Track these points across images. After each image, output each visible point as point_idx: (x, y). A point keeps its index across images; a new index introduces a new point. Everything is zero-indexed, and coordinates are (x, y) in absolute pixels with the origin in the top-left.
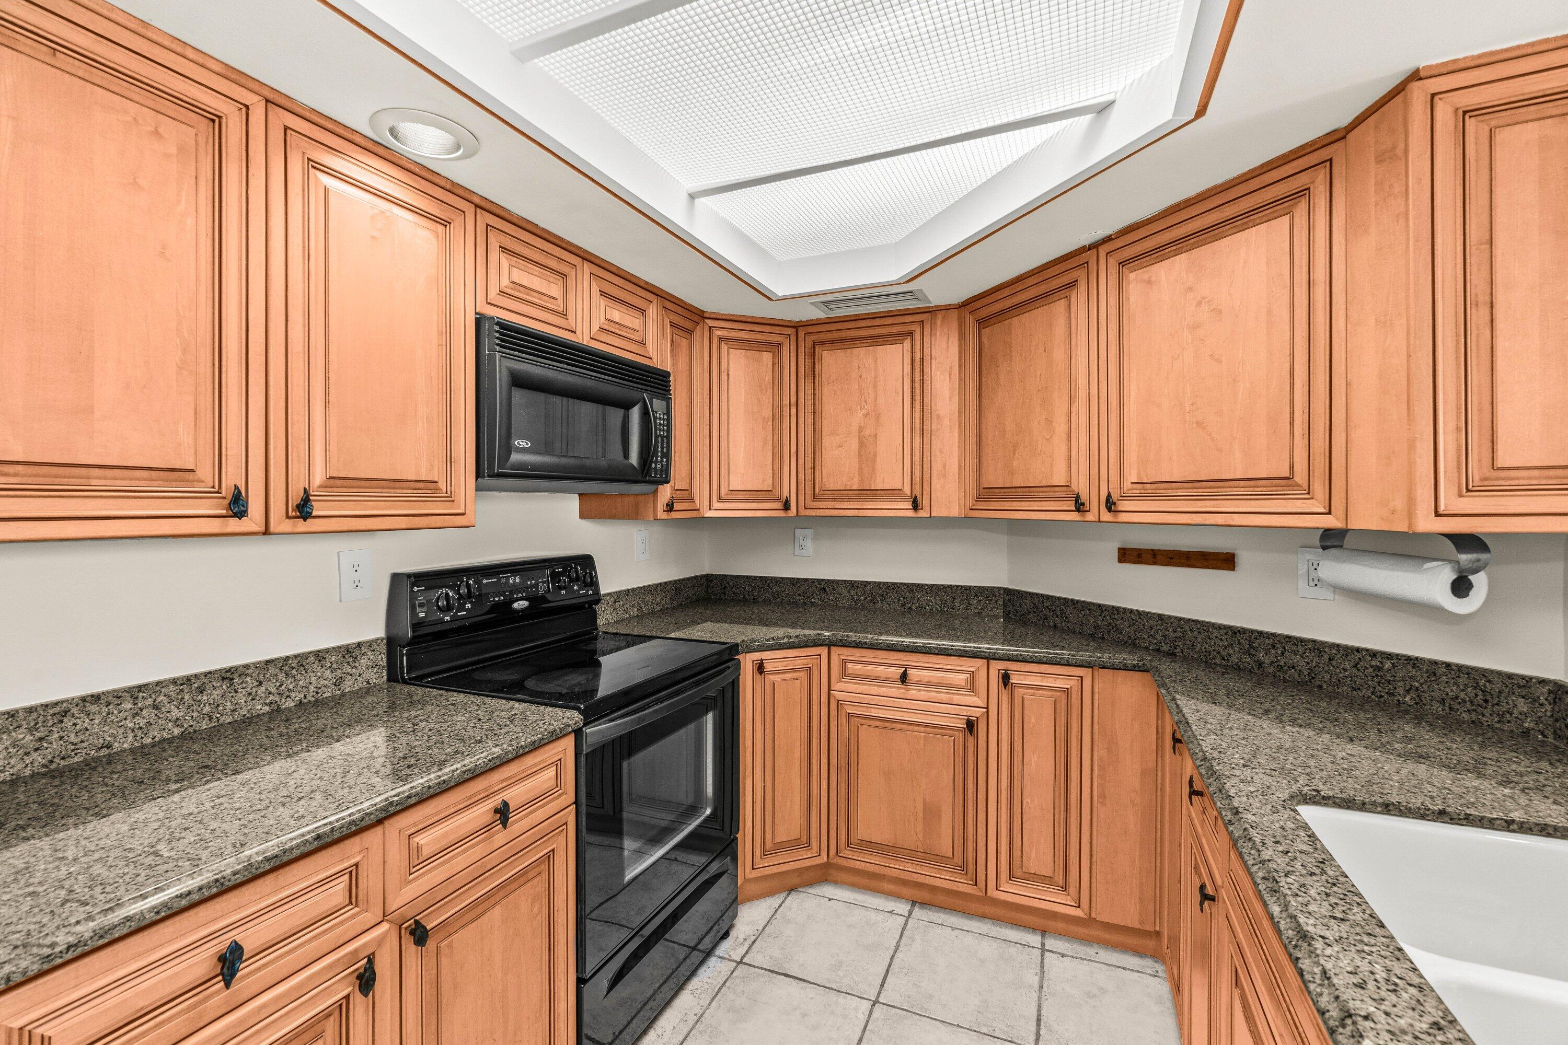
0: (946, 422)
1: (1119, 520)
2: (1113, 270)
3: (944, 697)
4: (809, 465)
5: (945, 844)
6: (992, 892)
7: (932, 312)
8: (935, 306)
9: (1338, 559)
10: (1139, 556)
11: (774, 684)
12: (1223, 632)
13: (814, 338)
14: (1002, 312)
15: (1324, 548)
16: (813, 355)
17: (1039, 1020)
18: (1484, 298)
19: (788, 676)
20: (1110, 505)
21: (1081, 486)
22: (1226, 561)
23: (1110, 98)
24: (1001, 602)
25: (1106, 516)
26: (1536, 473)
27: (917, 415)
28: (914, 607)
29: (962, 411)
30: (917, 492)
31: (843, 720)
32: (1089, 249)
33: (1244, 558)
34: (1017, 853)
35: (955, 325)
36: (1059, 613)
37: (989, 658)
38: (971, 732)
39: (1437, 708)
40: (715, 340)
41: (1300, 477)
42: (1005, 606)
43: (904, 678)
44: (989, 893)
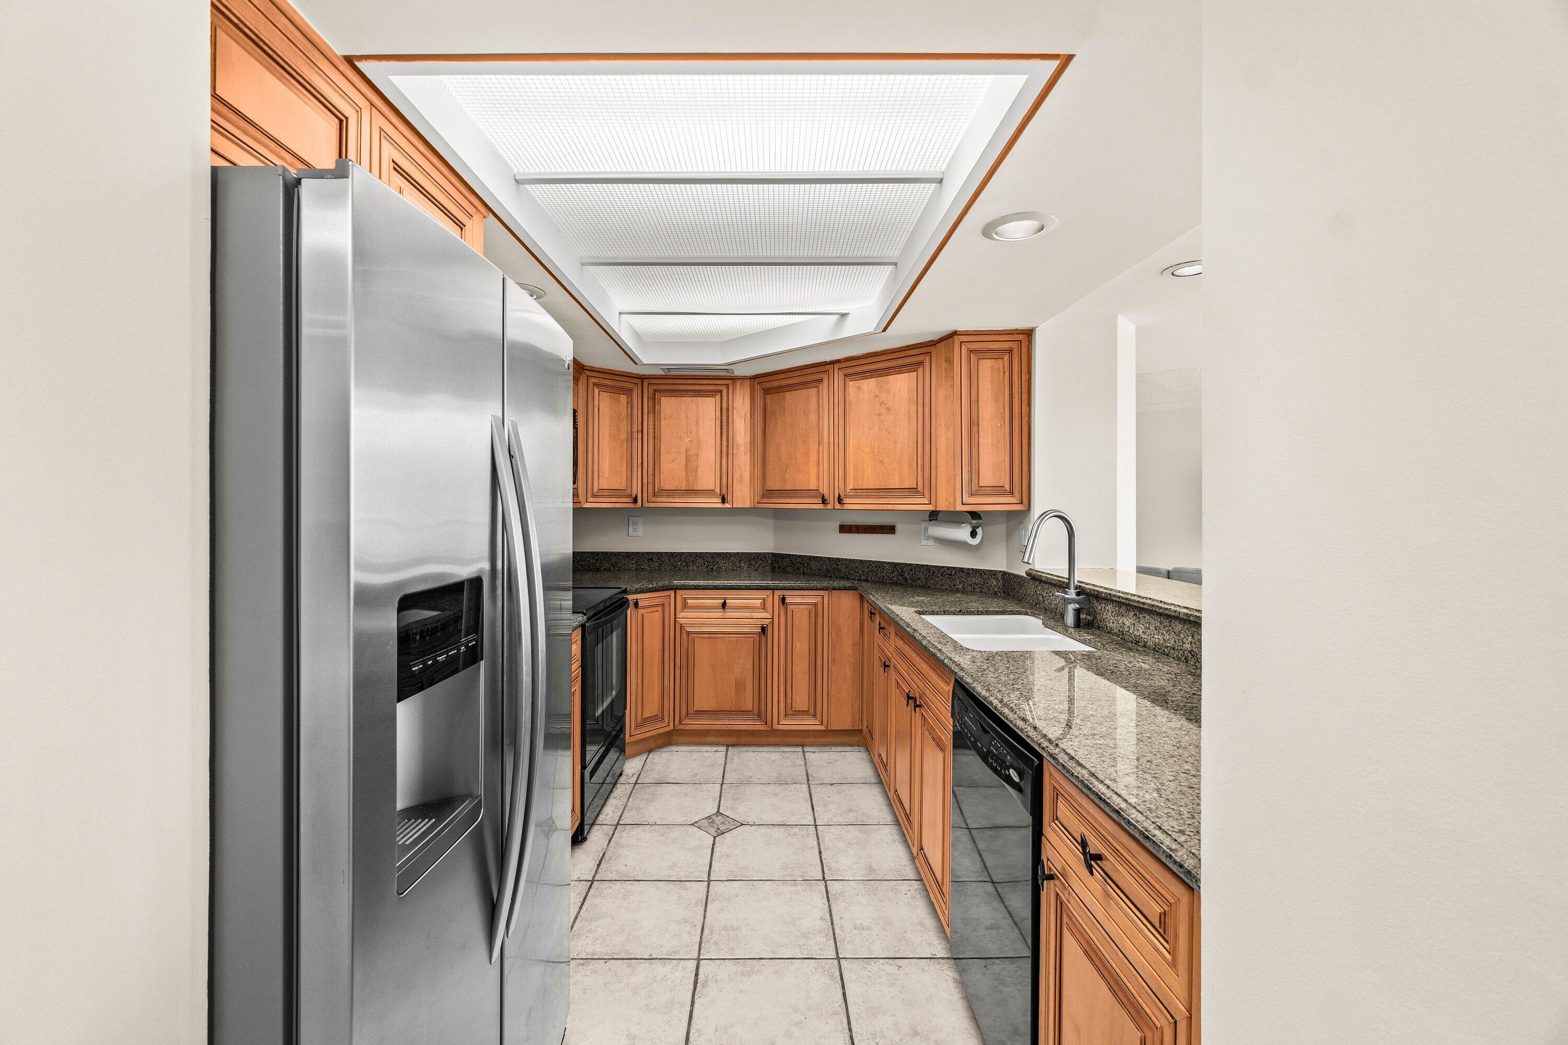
0: (742, 449)
1: (844, 508)
2: (841, 377)
3: (748, 615)
4: (651, 472)
5: (748, 704)
6: (776, 726)
7: (734, 379)
8: (736, 376)
9: (935, 525)
10: (850, 528)
11: (643, 615)
12: (890, 565)
13: (655, 387)
14: (779, 387)
15: (930, 520)
16: (654, 399)
18: (976, 422)
19: (651, 609)
20: (840, 501)
21: (825, 490)
22: (889, 530)
23: (847, 312)
24: (770, 562)
25: (838, 506)
26: (990, 488)
27: (724, 443)
28: (714, 568)
29: (752, 442)
30: (724, 492)
31: (685, 636)
32: (829, 364)
33: (899, 528)
34: (789, 701)
35: (748, 390)
36: (806, 565)
37: (773, 589)
38: (764, 634)
39: (969, 588)
40: (591, 385)
41: (920, 489)
42: (772, 564)
43: (724, 605)
44: (774, 728)
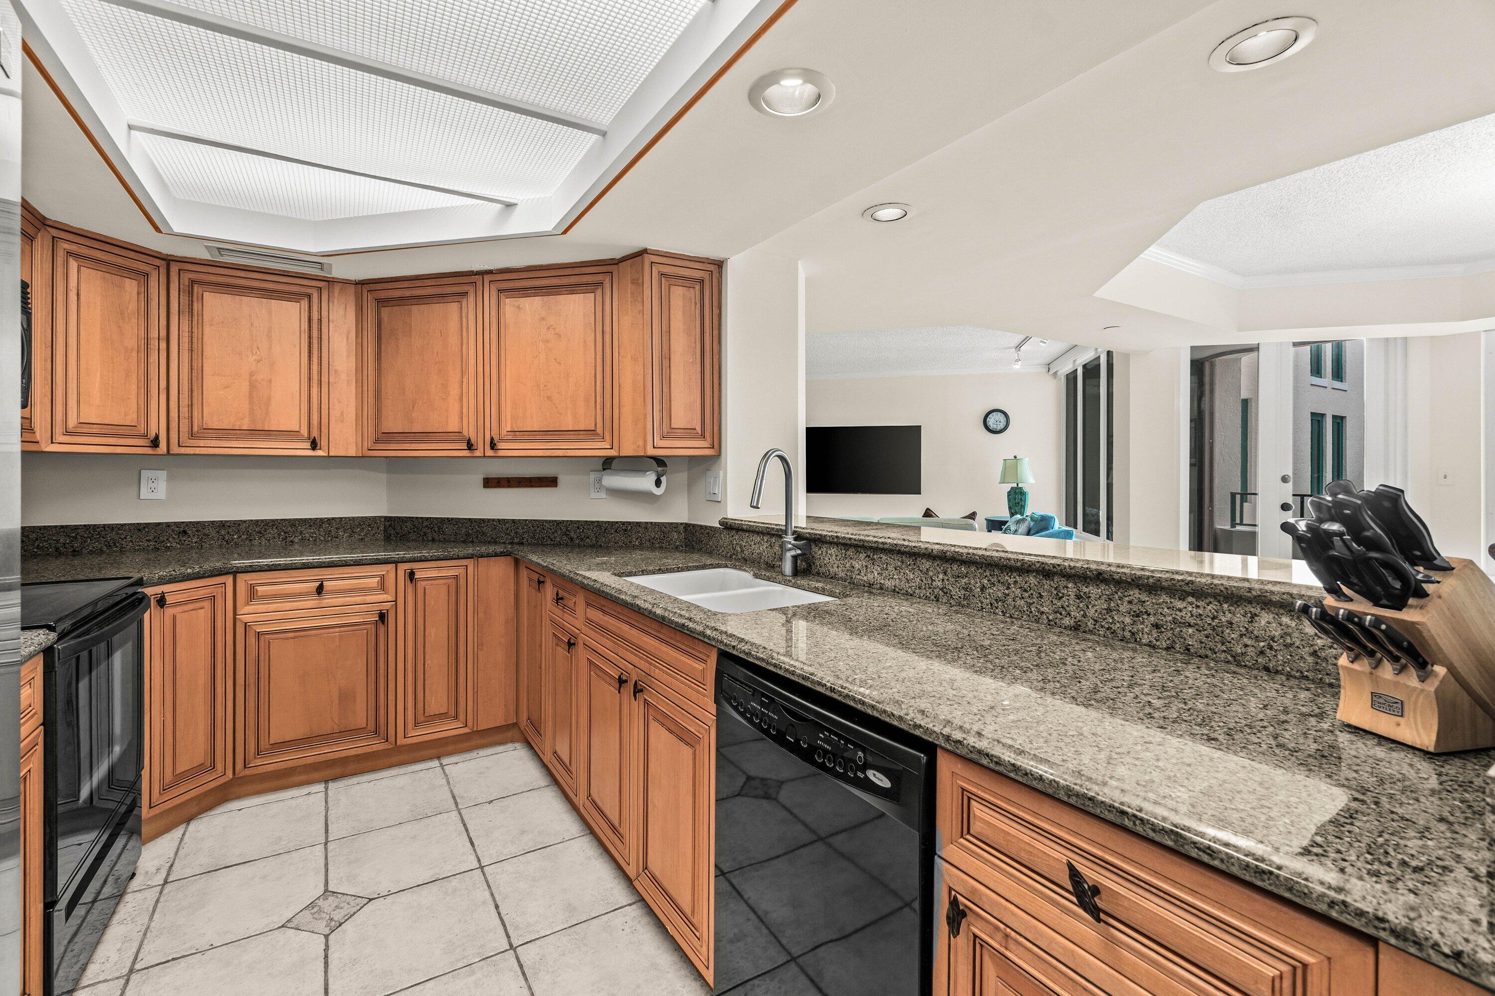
0: (344, 377)
1: (498, 455)
2: (494, 293)
3: (358, 599)
4: (185, 401)
5: (360, 717)
6: (401, 741)
7: (331, 282)
8: (333, 278)
9: (610, 475)
10: (499, 482)
11: (174, 617)
12: (551, 524)
13: (193, 276)
14: (402, 298)
15: (604, 469)
16: (191, 293)
17: (454, 797)
18: (667, 356)
19: (191, 606)
20: (493, 446)
21: (470, 432)
22: (551, 482)
23: (515, 201)
24: (382, 528)
25: (489, 453)
26: (682, 431)
27: (315, 367)
28: (296, 540)
29: (360, 369)
30: (315, 433)
31: (252, 640)
32: (476, 275)
33: (562, 479)
34: (420, 705)
35: (352, 299)
36: (436, 529)
37: (396, 562)
38: (383, 623)
40: (61, 251)
41: (599, 431)
42: (385, 530)
43: (320, 590)
44: (398, 744)
